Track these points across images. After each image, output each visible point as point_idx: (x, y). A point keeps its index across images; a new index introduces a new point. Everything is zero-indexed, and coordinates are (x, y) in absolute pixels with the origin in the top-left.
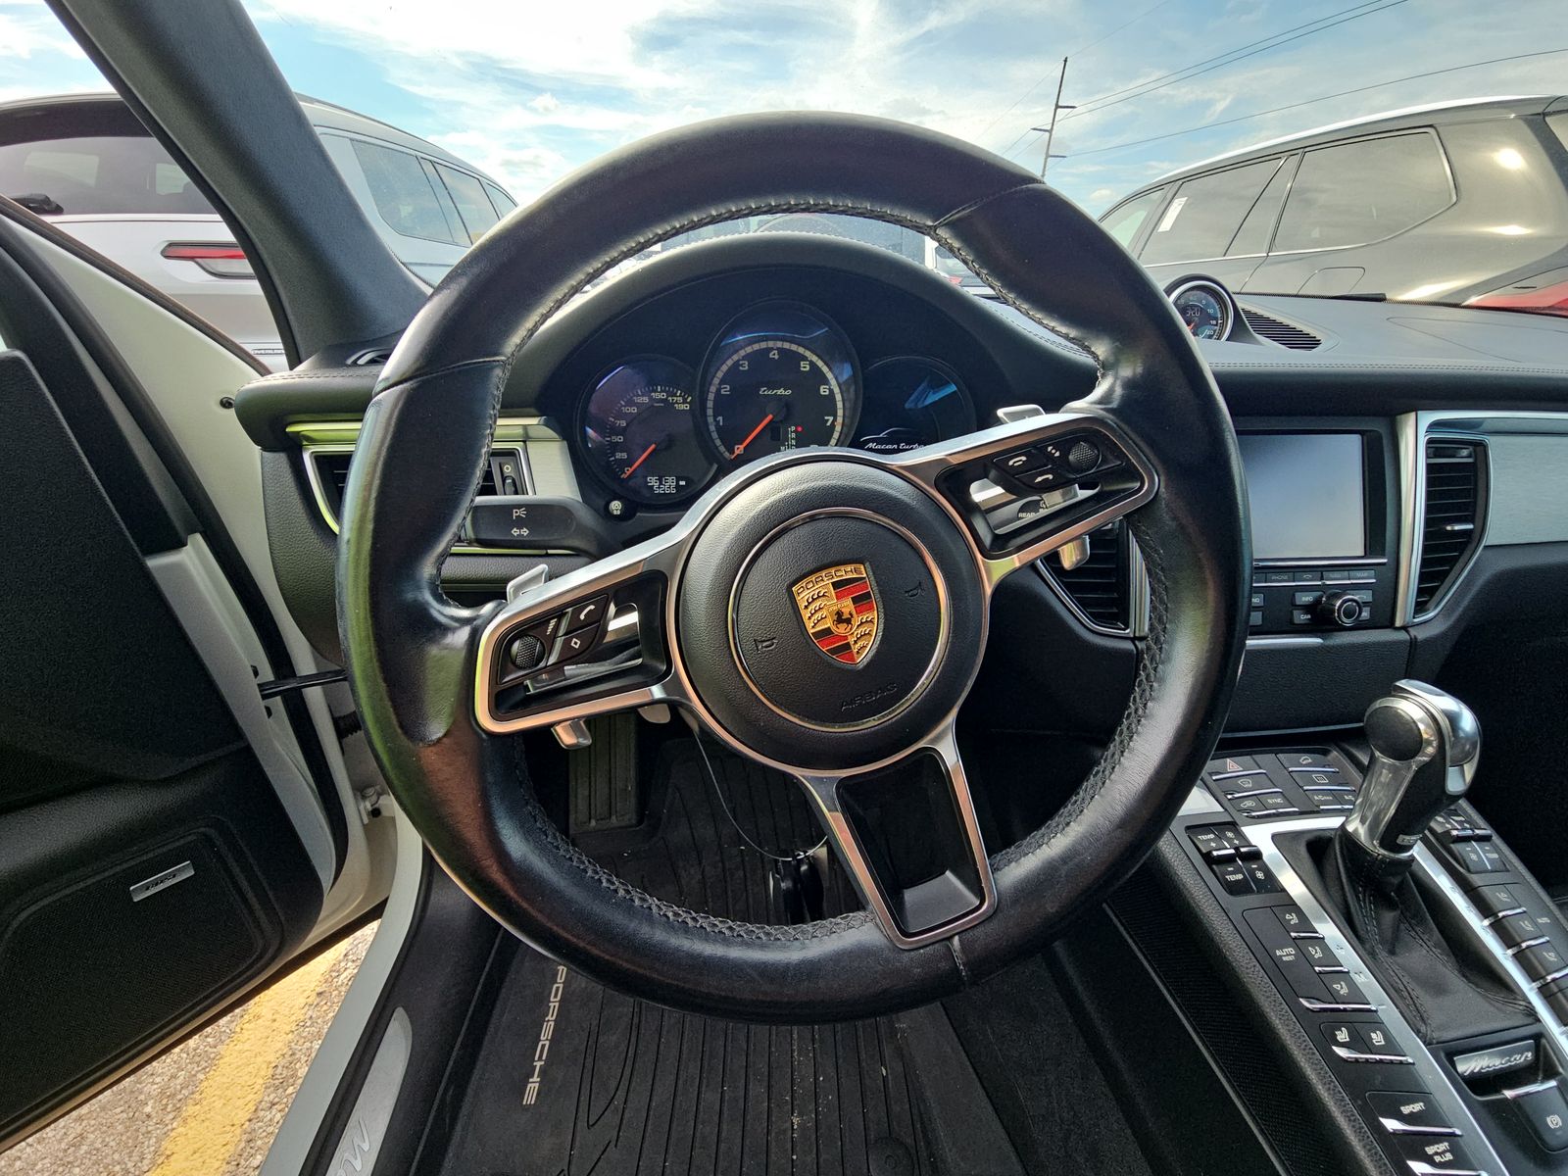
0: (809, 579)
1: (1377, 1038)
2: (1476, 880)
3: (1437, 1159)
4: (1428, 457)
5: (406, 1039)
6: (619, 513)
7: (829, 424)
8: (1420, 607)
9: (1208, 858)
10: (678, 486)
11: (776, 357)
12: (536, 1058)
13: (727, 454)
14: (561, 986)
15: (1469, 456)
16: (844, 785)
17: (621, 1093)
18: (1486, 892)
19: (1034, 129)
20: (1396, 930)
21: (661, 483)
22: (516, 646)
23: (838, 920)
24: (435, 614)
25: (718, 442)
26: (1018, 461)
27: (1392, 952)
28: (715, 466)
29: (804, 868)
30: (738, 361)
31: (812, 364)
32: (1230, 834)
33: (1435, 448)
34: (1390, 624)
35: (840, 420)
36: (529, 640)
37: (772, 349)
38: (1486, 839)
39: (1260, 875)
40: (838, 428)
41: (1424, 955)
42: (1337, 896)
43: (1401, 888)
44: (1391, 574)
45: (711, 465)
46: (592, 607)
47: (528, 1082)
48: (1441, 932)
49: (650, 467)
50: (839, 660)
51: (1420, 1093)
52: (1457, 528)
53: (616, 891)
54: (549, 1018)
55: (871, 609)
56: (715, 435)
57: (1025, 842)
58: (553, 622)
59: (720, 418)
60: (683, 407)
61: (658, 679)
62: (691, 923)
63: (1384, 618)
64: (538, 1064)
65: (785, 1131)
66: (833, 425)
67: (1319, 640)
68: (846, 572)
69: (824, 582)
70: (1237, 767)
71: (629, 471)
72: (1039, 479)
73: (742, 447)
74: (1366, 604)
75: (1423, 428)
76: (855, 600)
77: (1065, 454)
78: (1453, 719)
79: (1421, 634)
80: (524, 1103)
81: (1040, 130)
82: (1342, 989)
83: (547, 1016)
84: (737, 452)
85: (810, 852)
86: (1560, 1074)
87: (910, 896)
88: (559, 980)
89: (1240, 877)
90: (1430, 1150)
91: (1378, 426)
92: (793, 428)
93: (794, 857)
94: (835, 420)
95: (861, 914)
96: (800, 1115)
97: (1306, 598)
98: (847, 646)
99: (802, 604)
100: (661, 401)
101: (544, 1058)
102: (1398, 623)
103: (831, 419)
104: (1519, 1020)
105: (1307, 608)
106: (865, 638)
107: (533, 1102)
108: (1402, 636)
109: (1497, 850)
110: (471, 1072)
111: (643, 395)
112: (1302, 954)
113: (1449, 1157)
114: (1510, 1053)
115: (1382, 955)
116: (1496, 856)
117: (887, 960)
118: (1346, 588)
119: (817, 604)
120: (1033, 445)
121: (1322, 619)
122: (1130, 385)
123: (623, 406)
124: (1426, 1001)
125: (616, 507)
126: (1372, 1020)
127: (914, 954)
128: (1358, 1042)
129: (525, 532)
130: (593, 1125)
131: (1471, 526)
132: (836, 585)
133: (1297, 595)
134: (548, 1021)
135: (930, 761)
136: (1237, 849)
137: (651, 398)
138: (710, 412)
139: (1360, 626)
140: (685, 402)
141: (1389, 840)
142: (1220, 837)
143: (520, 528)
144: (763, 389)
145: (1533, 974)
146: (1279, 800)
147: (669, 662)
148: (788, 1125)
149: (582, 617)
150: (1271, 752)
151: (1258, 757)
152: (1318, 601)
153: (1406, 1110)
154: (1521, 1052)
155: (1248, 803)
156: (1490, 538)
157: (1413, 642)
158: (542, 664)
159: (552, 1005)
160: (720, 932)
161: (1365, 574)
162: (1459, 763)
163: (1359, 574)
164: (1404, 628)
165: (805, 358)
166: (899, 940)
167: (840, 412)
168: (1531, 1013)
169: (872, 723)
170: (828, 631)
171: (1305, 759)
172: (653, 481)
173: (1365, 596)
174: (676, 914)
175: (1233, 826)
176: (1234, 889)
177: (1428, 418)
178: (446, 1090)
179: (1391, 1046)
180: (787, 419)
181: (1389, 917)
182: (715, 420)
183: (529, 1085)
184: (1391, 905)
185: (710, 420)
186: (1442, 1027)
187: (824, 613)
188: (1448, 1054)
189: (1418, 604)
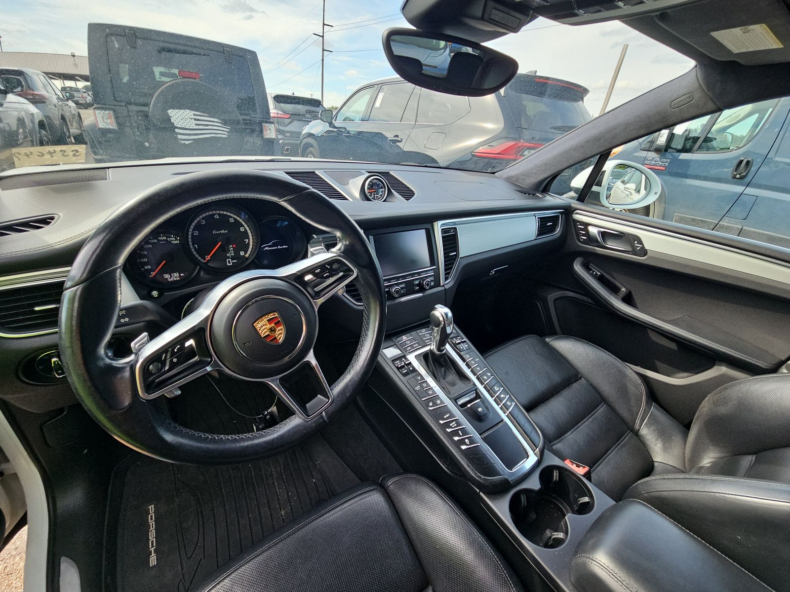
0: (259, 320)
1: (438, 402)
2: (462, 353)
3: (453, 426)
4: (442, 234)
5: (74, 568)
6: (157, 296)
7: (247, 243)
8: (446, 279)
9: (398, 368)
10: (180, 276)
11: (218, 217)
12: (150, 547)
13: (202, 260)
14: (153, 514)
15: (453, 232)
16: (281, 379)
17: (201, 540)
18: (464, 356)
19: (315, 34)
20: (445, 372)
21: (171, 276)
22: (151, 367)
23: (287, 420)
24: (115, 365)
25: (197, 256)
26: (318, 271)
27: (445, 379)
28: (198, 267)
29: (268, 417)
30: (200, 220)
31: (234, 219)
32: (403, 359)
33: (444, 231)
34: (440, 286)
35: (251, 240)
36: (155, 364)
37: (215, 214)
38: (465, 342)
39: (411, 369)
40: (251, 244)
41: (452, 377)
42: (431, 369)
43: (445, 360)
44: (438, 271)
45: (196, 266)
46: (179, 346)
47: (150, 558)
48: (455, 370)
49: (164, 270)
50: (273, 343)
51: (449, 411)
52: (452, 254)
53: (208, 437)
54: (151, 529)
55: (280, 325)
56: (195, 253)
57: (339, 380)
58: (164, 355)
59: (196, 246)
60: (175, 242)
61: (208, 364)
62: (238, 438)
63: (437, 284)
64: (152, 549)
65: (280, 517)
66: (249, 243)
67: (422, 294)
68: (271, 316)
69: (265, 320)
70: (406, 338)
71: (153, 274)
72: (325, 275)
73: (209, 256)
74: (432, 281)
75: (439, 226)
76: (275, 324)
77: (331, 267)
78: (446, 314)
79: (447, 287)
80: (151, 566)
81: (317, 35)
82: (430, 392)
83: (150, 528)
84: (207, 259)
85: (269, 411)
86: (481, 397)
87: (308, 405)
88: (151, 512)
89: (406, 371)
90: (451, 425)
91: (428, 226)
92: (231, 246)
93: (263, 415)
94: (249, 241)
95: (294, 416)
96: (284, 509)
97: (417, 282)
98: (276, 338)
99: (258, 329)
100: (163, 240)
101: (155, 545)
102: (441, 285)
103: (247, 240)
104: (472, 386)
105: (418, 285)
106: (281, 334)
107: (155, 563)
108: (443, 288)
109: (468, 344)
110: (115, 568)
111: (153, 239)
112: (422, 387)
113: (456, 425)
114: (470, 395)
115: (442, 380)
116: (467, 346)
117: (304, 425)
118: (427, 277)
119: (264, 327)
120: (322, 265)
121: (422, 289)
122: (345, 245)
123: (143, 245)
124: (450, 388)
125: (155, 293)
126: (437, 397)
127: (312, 419)
128: (435, 404)
129: (127, 319)
130: (190, 558)
131: (455, 253)
132: (268, 320)
133: (414, 281)
134: (151, 531)
135: (308, 364)
136: (405, 363)
137: (158, 240)
138: (190, 243)
139: (432, 287)
140: (176, 240)
141: (439, 349)
142: (401, 361)
143: (124, 319)
144: (214, 231)
145: (474, 374)
146: (417, 345)
147: (211, 357)
148: (280, 515)
149: (176, 350)
150: (414, 331)
151: (411, 333)
152: (420, 282)
153: (445, 417)
154: (472, 394)
155: (409, 348)
156: (461, 255)
157: (445, 289)
158: (163, 370)
159: (151, 524)
160: (249, 437)
161: (431, 272)
162: (449, 325)
163: (429, 272)
164: (443, 286)
165: (231, 217)
166: (307, 419)
167: (251, 237)
168: (474, 384)
169: (287, 359)
170: (268, 335)
171: (424, 330)
172: (167, 276)
173: (432, 278)
174: (231, 437)
175: (404, 356)
176: (405, 375)
177: (440, 223)
178: (106, 578)
179: (442, 402)
180: (228, 243)
181: (443, 369)
182: (193, 246)
183: (151, 559)
184: (443, 366)
185: (191, 247)
186: (454, 394)
187: (266, 330)
188: (455, 400)
189: (445, 278)
